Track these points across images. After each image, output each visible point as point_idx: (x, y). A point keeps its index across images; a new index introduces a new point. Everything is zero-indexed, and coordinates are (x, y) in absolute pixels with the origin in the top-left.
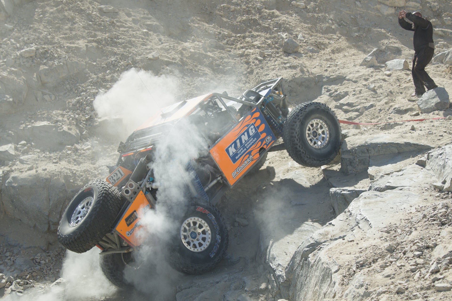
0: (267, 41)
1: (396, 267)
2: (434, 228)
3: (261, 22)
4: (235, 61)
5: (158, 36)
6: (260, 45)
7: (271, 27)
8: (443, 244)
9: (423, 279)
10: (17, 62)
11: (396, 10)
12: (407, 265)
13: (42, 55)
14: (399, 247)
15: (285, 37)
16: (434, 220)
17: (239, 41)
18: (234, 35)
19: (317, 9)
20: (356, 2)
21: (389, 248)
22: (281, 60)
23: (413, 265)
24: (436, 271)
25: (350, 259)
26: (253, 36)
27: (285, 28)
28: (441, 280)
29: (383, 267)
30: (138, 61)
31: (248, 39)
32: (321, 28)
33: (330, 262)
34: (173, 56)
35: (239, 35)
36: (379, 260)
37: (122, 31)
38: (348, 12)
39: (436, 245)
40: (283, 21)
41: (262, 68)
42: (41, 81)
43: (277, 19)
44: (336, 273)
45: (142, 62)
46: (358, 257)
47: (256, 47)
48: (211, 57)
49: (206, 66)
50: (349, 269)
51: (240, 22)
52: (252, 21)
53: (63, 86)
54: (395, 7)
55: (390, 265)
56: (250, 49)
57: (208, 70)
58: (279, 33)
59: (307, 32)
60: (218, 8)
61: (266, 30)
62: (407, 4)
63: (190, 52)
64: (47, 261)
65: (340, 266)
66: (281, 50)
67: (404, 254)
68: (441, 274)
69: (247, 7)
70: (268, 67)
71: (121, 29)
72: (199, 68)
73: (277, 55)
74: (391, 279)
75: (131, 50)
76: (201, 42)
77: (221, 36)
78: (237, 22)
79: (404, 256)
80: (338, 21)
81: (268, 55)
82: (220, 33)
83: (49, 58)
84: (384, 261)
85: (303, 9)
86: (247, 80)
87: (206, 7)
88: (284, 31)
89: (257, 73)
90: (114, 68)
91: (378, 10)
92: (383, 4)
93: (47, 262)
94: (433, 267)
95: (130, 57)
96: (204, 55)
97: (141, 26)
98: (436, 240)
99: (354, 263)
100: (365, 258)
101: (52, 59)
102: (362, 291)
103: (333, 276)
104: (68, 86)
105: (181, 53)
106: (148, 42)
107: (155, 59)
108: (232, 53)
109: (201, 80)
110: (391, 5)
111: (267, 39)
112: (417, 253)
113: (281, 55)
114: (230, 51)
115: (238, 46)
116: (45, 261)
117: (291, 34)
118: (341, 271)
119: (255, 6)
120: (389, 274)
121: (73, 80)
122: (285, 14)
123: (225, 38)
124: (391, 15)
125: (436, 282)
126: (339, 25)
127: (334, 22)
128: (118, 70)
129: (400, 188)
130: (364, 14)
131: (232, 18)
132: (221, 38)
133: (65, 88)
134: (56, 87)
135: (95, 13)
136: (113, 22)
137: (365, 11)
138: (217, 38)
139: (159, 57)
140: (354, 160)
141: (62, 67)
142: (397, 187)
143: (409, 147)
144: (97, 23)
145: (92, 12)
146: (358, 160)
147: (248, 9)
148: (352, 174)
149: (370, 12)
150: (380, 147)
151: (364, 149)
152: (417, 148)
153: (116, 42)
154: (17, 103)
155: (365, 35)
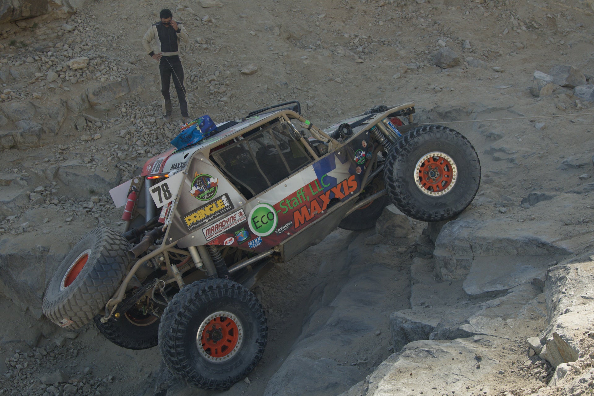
10: (61, 76)
13: (96, 67)
42: (89, 102)
53: (118, 109)
64: (26, 365)
80: (527, 21)
83: (104, 71)
90: (192, 86)
93: (26, 367)
101: (108, 72)
104: (124, 110)
116: (23, 365)
121: (133, 101)
126: (528, 28)
127: (522, 24)
128: (197, 88)
129: (476, 338)
130: (567, 12)
131: (379, 15)
132: (357, 44)
133: (119, 112)
134: (109, 110)
135: (189, 9)
136: (210, 21)
137: (570, 7)
138: (352, 44)
139: (256, 71)
140: (451, 259)
141: (120, 83)
142: (475, 334)
143: (535, 248)
144: (188, 22)
145: (186, 7)
146: (457, 260)
147: (403, 3)
148: (447, 281)
149: (577, 9)
150: (491, 244)
151: (466, 245)
152: (548, 250)
153: (205, 49)
154: (47, 132)
155: (562, 42)
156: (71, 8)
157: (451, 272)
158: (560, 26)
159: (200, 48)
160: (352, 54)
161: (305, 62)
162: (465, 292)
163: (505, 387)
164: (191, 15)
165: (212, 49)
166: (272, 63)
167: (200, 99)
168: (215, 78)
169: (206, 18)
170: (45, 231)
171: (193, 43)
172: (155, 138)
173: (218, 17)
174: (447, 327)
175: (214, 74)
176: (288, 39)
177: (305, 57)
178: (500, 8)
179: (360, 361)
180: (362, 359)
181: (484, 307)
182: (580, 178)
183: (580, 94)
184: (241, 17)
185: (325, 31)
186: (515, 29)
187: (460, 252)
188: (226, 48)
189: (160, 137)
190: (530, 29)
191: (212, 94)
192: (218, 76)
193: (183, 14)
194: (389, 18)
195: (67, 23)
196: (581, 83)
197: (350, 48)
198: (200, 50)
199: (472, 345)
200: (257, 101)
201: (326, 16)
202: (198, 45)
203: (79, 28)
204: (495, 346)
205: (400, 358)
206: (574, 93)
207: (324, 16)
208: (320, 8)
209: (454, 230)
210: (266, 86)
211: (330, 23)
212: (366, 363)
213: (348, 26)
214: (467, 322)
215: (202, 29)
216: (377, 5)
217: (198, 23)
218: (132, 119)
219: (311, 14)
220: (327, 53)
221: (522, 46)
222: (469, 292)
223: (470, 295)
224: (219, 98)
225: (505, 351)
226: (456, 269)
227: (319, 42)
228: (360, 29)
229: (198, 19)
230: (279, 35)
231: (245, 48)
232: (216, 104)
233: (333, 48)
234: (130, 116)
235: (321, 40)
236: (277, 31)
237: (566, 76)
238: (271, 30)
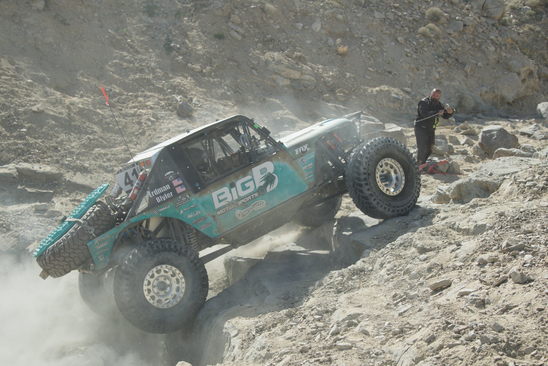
0: (160, 102)
1: (297, 329)
2: (331, 295)
3: (155, 82)
4: (126, 121)
5: (43, 87)
6: (153, 106)
7: (165, 88)
8: (342, 309)
9: (324, 340)
11: (291, 82)
12: (307, 328)
14: (298, 312)
15: (179, 100)
16: (331, 288)
17: (131, 100)
18: (125, 93)
19: (213, 74)
20: (253, 71)
21: (288, 314)
22: (175, 123)
23: (314, 328)
24: (336, 333)
25: (250, 324)
26: (145, 96)
27: (179, 90)
28: (342, 340)
29: (284, 330)
30: (20, 113)
31: (140, 99)
32: (217, 94)
33: (230, 326)
34: (59, 111)
35: (131, 94)
36: (279, 324)
37: (4, 79)
38: (244, 80)
39: (335, 310)
40: (178, 82)
41: (155, 130)
43: (172, 80)
44: (235, 338)
45: (25, 114)
46: (257, 322)
47: (149, 107)
48: (101, 115)
49: (95, 123)
50: (248, 334)
51: (132, 80)
52: (145, 81)
54: (290, 79)
55: (291, 328)
56: (142, 109)
57: (98, 128)
58: (173, 95)
59: (202, 96)
60: (110, 63)
61: (160, 91)
62: (302, 77)
63: (79, 107)
65: (239, 330)
66: (175, 112)
67: (304, 318)
68: (342, 335)
69: (141, 65)
70: (161, 129)
71: (3, 77)
72: (87, 124)
73: (171, 118)
74: (292, 341)
75: (13, 100)
76: (90, 97)
77: (111, 93)
78: (130, 80)
79: (305, 320)
81: (161, 117)
82: (111, 90)
84: (284, 325)
85: (199, 72)
86: (139, 142)
87: (97, 62)
88: (178, 94)
89: (149, 135)
91: (274, 80)
92: (279, 74)
94: (333, 330)
95: (13, 107)
96: (94, 111)
97: (25, 76)
98: (335, 305)
99: (253, 328)
100: (265, 323)
102: (263, 353)
103: (232, 340)
105: (69, 108)
106: (33, 93)
107: (40, 113)
108: (123, 112)
109: (89, 138)
110: (286, 76)
111: (160, 100)
112: (317, 317)
113: (174, 118)
114: (121, 110)
115: (130, 105)
117: (186, 97)
118: (240, 335)
119: (149, 65)
120: (291, 336)
122: (179, 76)
123: (116, 96)
124: (287, 86)
125: (338, 342)
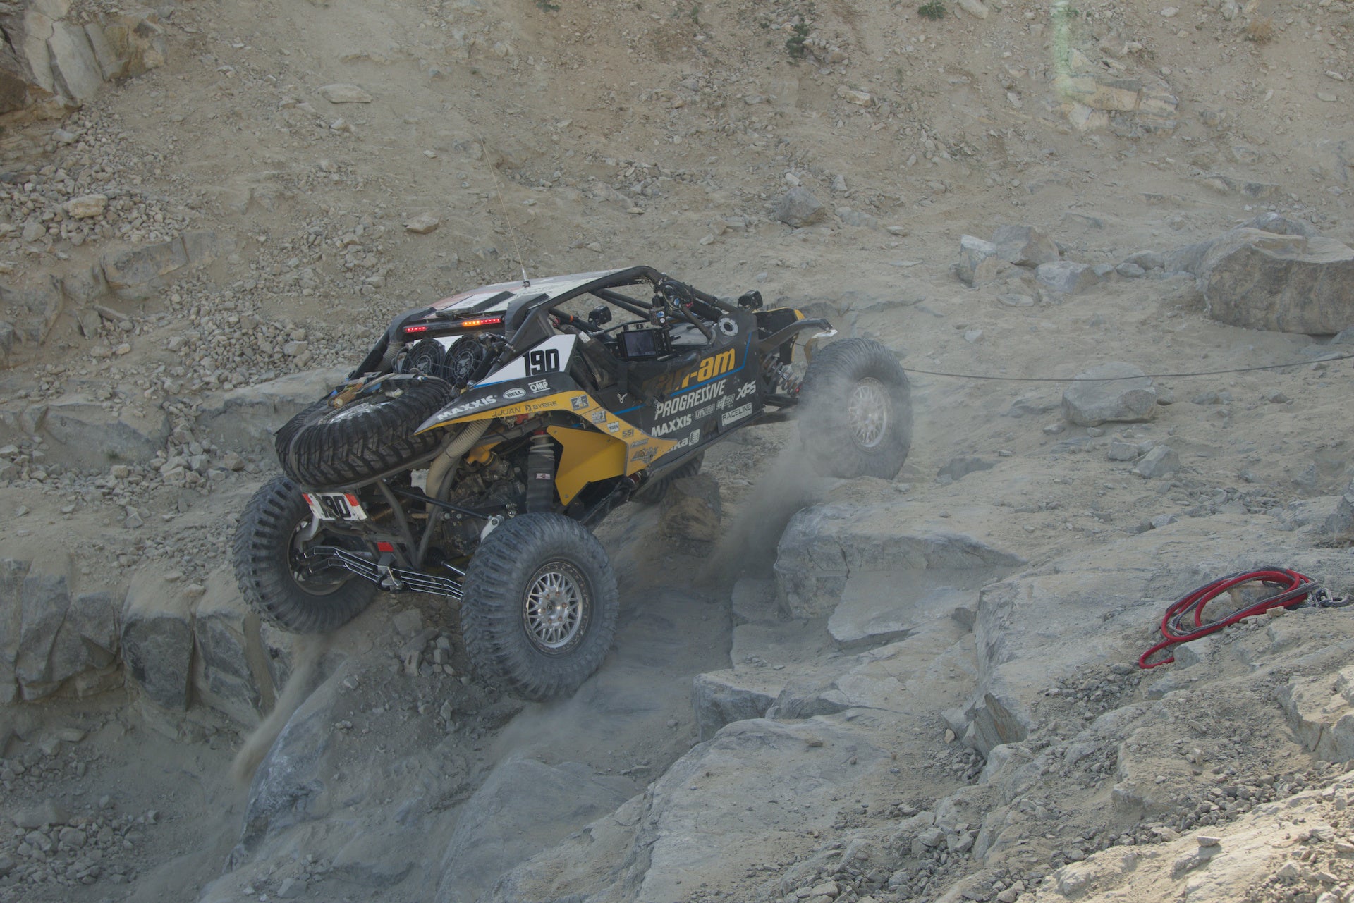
6: (723, 201)
7: (770, 153)
10: (52, 231)
11: (1112, 120)
13: (122, 214)
15: (797, 181)
18: (668, 170)
19: (902, 109)
20: (1010, 95)
26: (714, 176)
27: (805, 156)
30: (378, 235)
32: (903, 161)
34: (477, 225)
38: (984, 120)
40: (806, 136)
42: (107, 282)
45: (389, 239)
47: (711, 205)
49: (563, 253)
52: (724, 135)
53: (163, 297)
54: (1109, 112)
59: (862, 170)
62: (1142, 106)
66: (776, 215)
69: (719, 97)
76: (574, 186)
80: (952, 141)
81: (736, 229)
82: (631, 164)
83: (137, 223)
85: (865, 107)
87: (612, 95)
88: (800, 166)
90: (312, 253)
91: (1064, 118)
92: (1079, 101)
95: (362, 223)
96: (565, 223)
101: (144, 225)
104: (176, 298)
107: (424, 232)
108: (642, 220)
110: (1098, 106)
114: (640, 215)
115: (666, 201)
119: (740, 95)
121: (195, 282)
126: (953, 154)
127: (941, 146)
128: (320, 257)
129: (850, 713)
130: (1026, 127)
131: (673, 124)
132: (632, 178)
133: (167, 302)
134: (146, 299)
135: (306, 105)
136: (346, 129)
137: (1030, 118)
138: (621, 178)
139: (436, 227)
140: (806, 578)
141: (168, 247)
142: (846, 707)
143: (960, 554)
144: (303, 131)
145: (299, 101)
146: (818, 580)
147: (720, 102)
148: (800, 618)
149: (1043, 122)
150: (879, 549)
151: (835, 550)
152: (983, 558)
153: (337, 183)
154: (23, 339)
155: (1016, 183)
156: (72, 98)
157: (807, 601)
158: (1011, 152)
159: (326, 180)
160: (622, 196)
161: (532, 211)
162: (831, 636)
163: (900, 796)
164: (310, 117)
165: (349, 183)
166: (467, 212)
167: (327, 279)
168: (356, 239)
169: (338, 123)
170: (21, 532)
171: (314, 171)
172: (239, 352)
173: (360, 122)
174: (798, 696)
175: (354, 232)
176: (498, 166)
177: (531, 201)
178: (901, 116)
179: (638, 767)
180: (640, 764)
181: (866, 661)
182: (1045, 432)
183: (1048, 279)
184: (407, 123)
185: (571, 153)
186: (929, 155)
187: (824, 565)
188: (377, 181)
189: (248, 352)
190: (957, 157)
191: (349, 270)
192: (362, 236)
193: (293, 115)
194: (693, 130)
195: (63, 127)
196: (1049, 259)
197: (617, 186)
198: (326, 185)
199: (842, 726)
200: (437, 285)
201: (571, 124)
202: (323, 174)
203: (87, 138)
204: (883, 726)
205: (711, 751)
206: (1036, 275)
207: (567, 123)
208: (561, 108)
209: (815, 522)
210: (455, 256)
211: (580, 137)
212: (648, 770)
213: (613, 144)
214: (833, 686)
215: (331, 144)
216: (669, 105)
217: (323, 133)
218: (193, 317)
219: (544, 120)
220: (572, 194)
221: (942, 187)
222: (839, 637)
223: (840, 642)
224: (363, 278)
225: (902, 735)
226: (815, 595)
227: (557, 174)
228: (637, 149)
229: (323, 124)
230: (481, 159)
231: (415, 182)
232: (357, 288)
233: (585, 186)
234: (189, 310)
235: (561, 170)
236: (476, 150)
237: (1022, 244)
238: (465, 149)
